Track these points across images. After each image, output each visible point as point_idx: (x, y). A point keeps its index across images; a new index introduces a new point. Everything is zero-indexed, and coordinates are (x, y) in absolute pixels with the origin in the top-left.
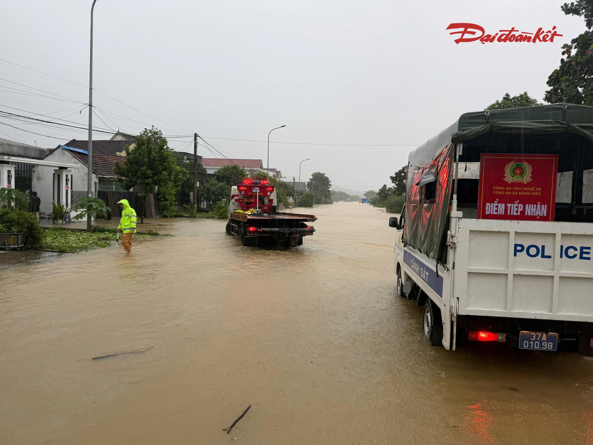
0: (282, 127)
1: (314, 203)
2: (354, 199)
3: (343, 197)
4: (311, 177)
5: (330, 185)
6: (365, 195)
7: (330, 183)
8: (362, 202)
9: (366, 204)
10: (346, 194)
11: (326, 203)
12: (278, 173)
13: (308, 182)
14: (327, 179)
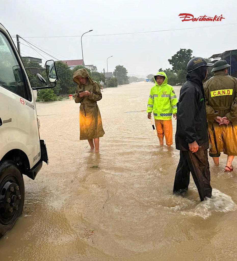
0: (90, 31)
1: (118, 84)
2: (141, 80)
3: (135, 79)
4: (115, 69)
5: (127, 72)
6: (147, 77)
7: (127, 71)
8: (147, 81)
9: (149, 82)
10: (136, 78)
11: (126, 84)
12: (95, 68)
13: (114, 72)
14: (125, 69)
